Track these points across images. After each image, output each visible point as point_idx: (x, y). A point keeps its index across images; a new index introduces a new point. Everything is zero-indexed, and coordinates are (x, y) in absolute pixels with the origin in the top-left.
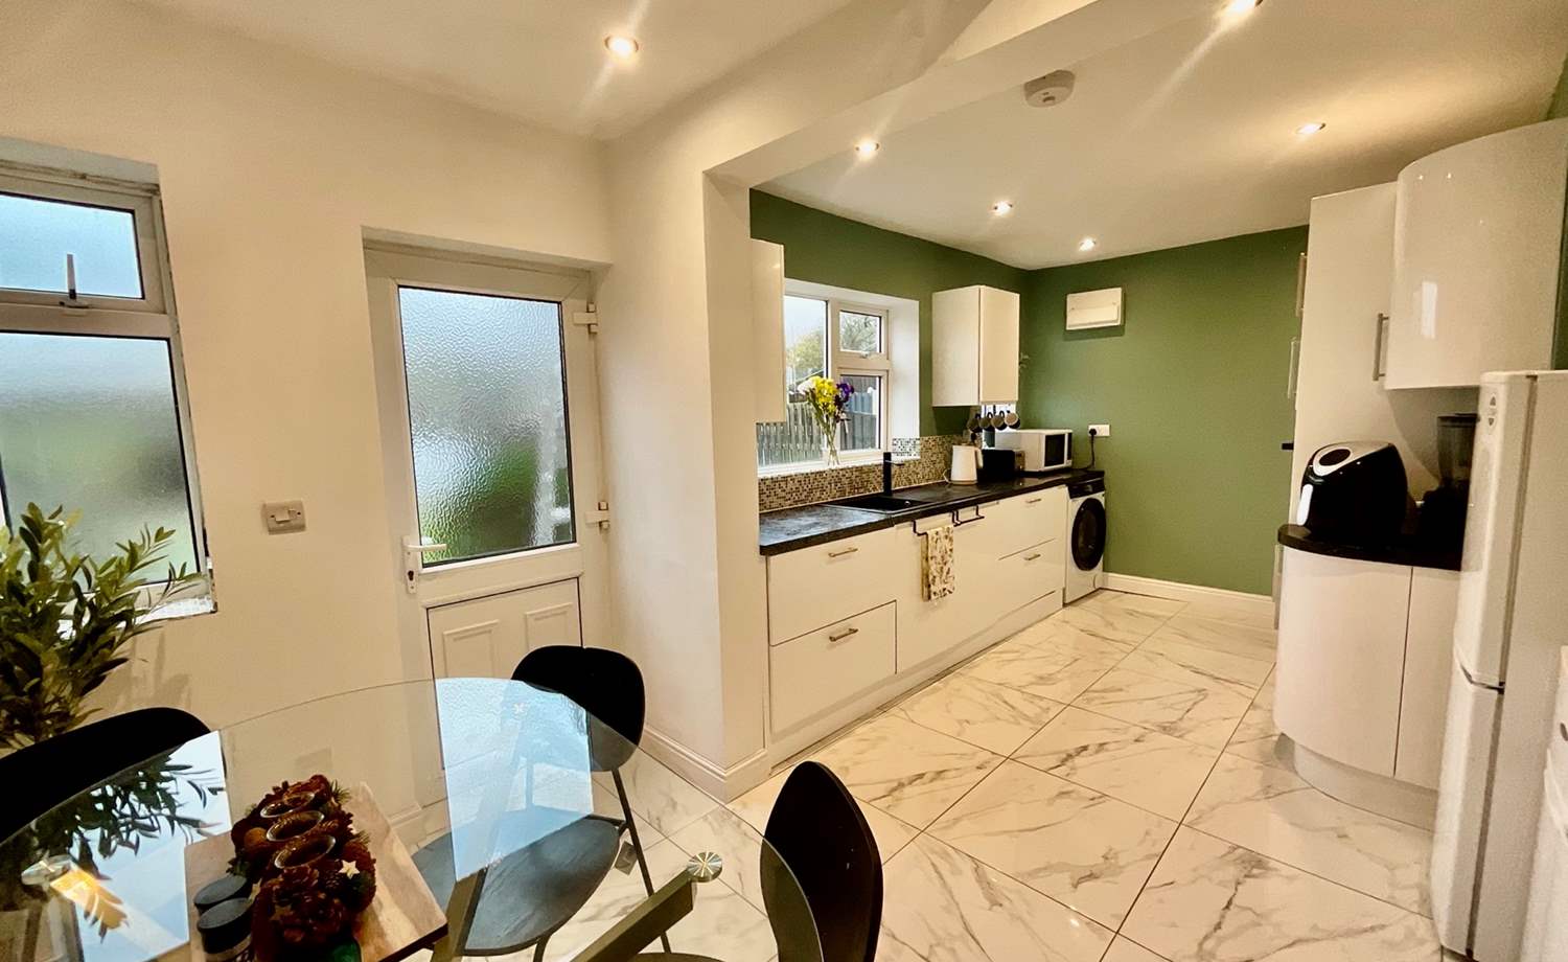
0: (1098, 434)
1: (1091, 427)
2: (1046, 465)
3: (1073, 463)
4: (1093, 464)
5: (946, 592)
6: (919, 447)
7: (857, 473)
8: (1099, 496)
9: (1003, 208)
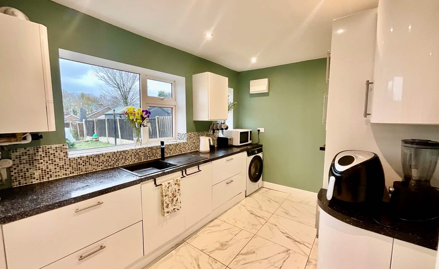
0: (260, 131)
1: (258, 129)
2: (240, 143)
3: (252, 141)
4: (259, 142)
5: (176, 210)
6: (186, 137)
7: (150, 150)
8: (260, 155)
9: (209, 36)
